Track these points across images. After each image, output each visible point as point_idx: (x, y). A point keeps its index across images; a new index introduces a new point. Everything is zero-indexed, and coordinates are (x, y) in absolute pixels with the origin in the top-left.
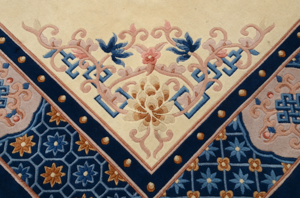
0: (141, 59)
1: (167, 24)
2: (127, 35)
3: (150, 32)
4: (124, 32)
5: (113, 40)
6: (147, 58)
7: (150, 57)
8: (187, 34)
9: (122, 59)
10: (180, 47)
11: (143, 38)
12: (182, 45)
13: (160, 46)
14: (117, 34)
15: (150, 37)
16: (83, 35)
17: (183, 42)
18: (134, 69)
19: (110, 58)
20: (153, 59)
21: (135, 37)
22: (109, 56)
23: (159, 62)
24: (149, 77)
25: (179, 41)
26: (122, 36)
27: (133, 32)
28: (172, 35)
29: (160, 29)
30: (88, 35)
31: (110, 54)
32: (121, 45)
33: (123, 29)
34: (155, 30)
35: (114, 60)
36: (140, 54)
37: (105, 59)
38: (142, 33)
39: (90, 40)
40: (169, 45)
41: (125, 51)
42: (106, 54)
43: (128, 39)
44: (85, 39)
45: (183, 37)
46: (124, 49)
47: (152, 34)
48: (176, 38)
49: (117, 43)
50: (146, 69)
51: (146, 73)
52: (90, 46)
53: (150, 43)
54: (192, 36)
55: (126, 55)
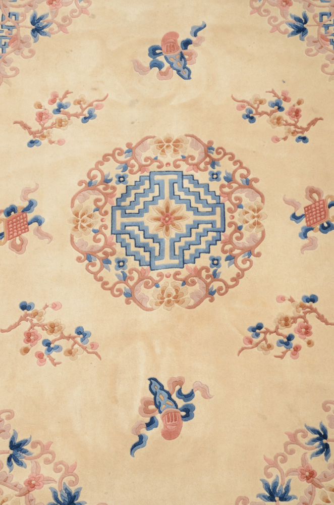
0: (26, 478)
1: (74, 467)
2: (39, 447)
3: (56, 460)
4: (38, 443)
5: (25, 442)
6: (31, 481)
7: (33, 482)
8: (80, 489)
9: (14, 464)
10: (62, 495)
11: (47, 462)
12: (66, 495)
13: (49, 480)
14: (33, 440)
15: (52, 465)
16: (8, 418)
17: (69, 494)
18: (14, 481)
19: (8, 455)
20: (33, 487)
21: (42, 454)
22: (8, 453)
23: (35, 493)
24: (15, 497)
25: (66, 489)
26: (34, 445)
27: (46, 449)
28: (66, 480)
29: (64, 465)
30: (12, 420)
31: (11, 452)
32: (25, 452)
33: (41, 439)
34: (61, 463)
35: (9, 460)
36: (30, 472)
37: (3, 453)
38: (50, 456)
39: (9, 426)
40: (56, 486)
41: (24, 460)
42: (8, 449)
43: (36, 451)
44: (6, 422)
45: (73, 490)
46: (24, 458)
47: (56, 464)
48: (67, 484)
49: (25, 447)
50: (20, 489)
51: (17, 493)
52: (4, 431)
53: (46, 471)
54: (82, 494)
55: (20, 464)
